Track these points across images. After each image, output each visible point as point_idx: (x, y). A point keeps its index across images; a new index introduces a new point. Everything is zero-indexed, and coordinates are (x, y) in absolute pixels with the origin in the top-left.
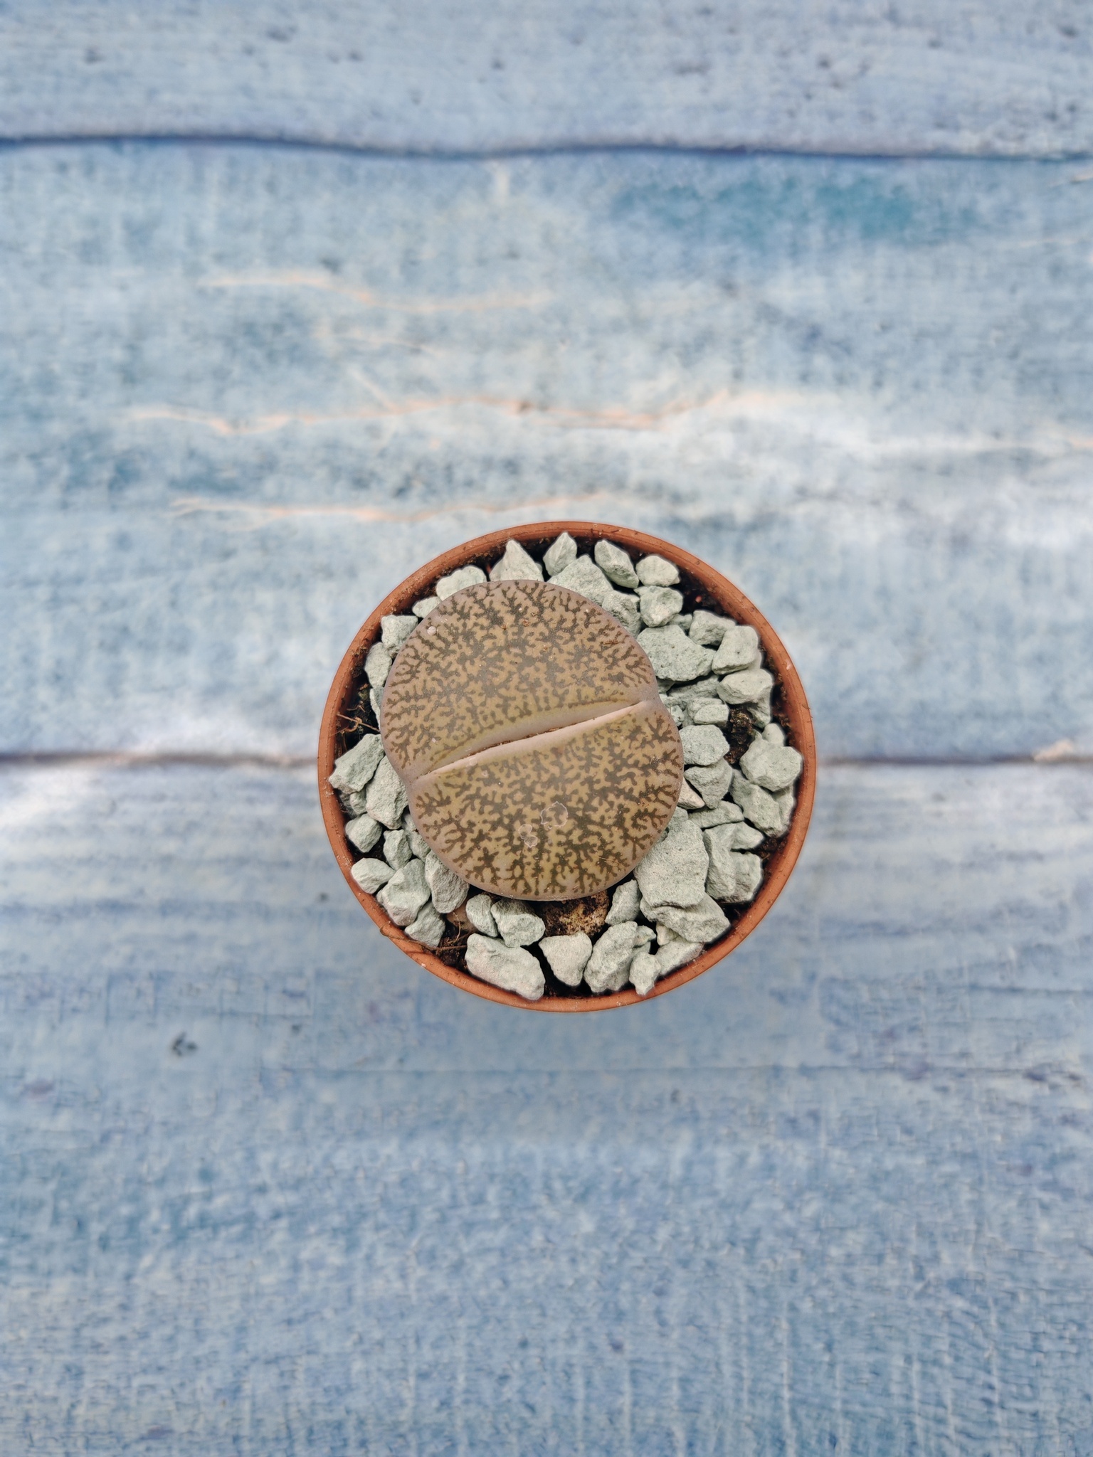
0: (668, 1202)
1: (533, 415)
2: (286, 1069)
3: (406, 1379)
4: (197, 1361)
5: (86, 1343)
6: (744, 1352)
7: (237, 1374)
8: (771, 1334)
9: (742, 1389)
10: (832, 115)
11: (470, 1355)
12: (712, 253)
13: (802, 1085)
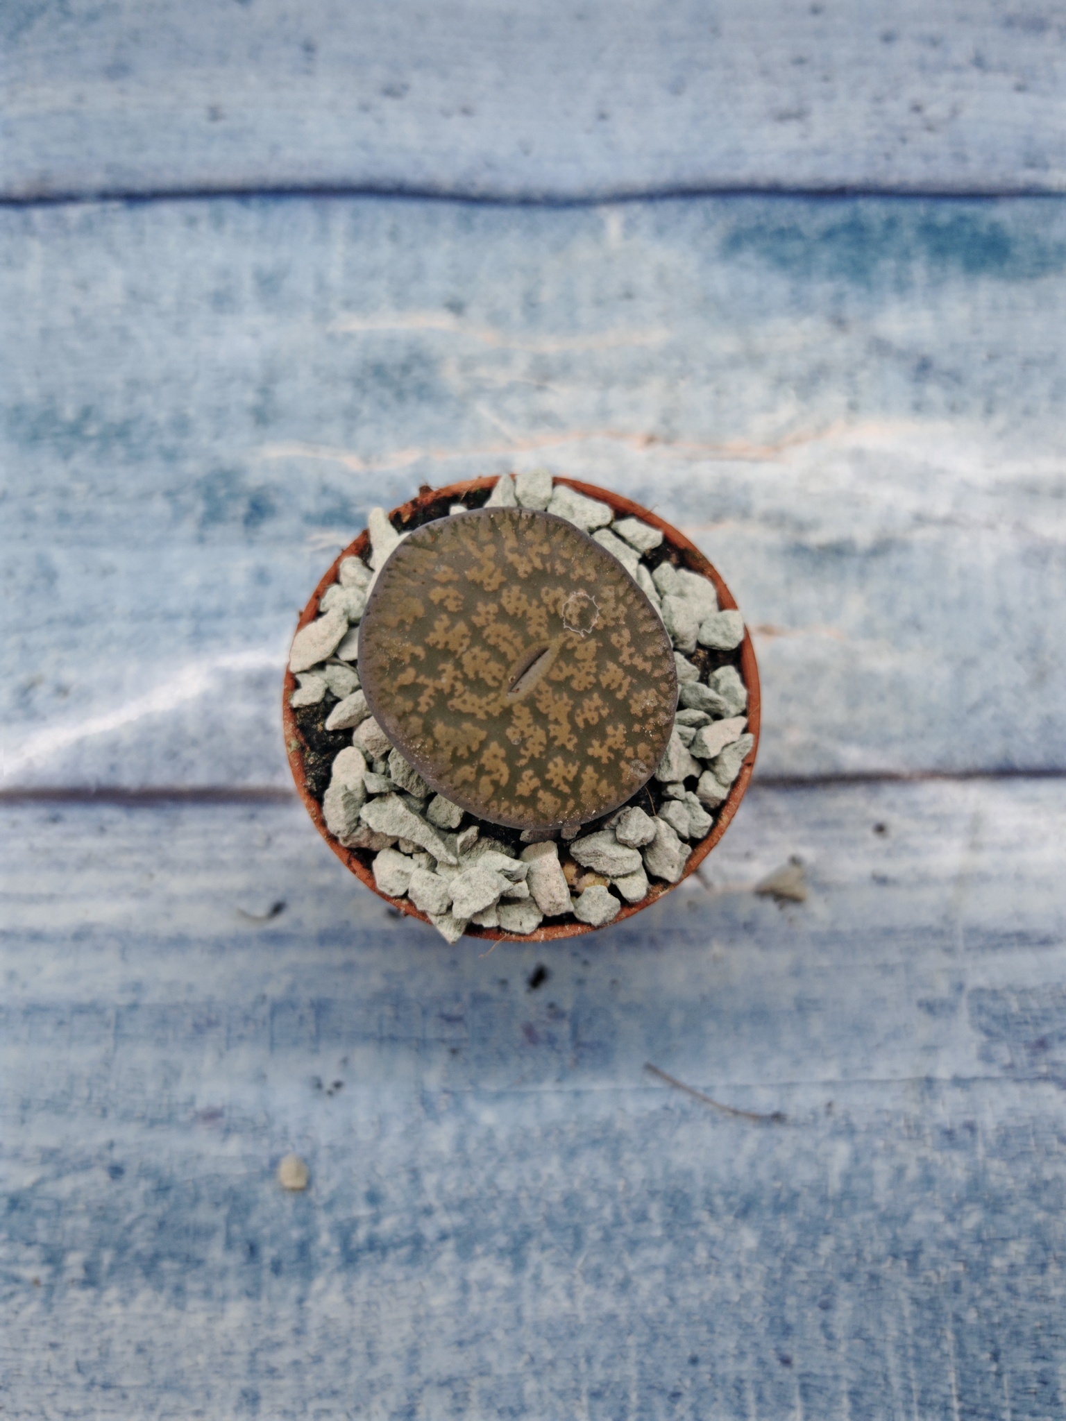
0: (828, 1216)
1: (659, 449)
2: (446, 1091)
3: (578, 1399)
4: (371, 1385)
5: (262, 1368)
6: (911, 1364)
7: (411, 1397)
8: (937, 1345)
9: (912, 1401)
10: (927, 157)
11: (641, 1373)
12: (821, 289)
13: (954, 1097)
